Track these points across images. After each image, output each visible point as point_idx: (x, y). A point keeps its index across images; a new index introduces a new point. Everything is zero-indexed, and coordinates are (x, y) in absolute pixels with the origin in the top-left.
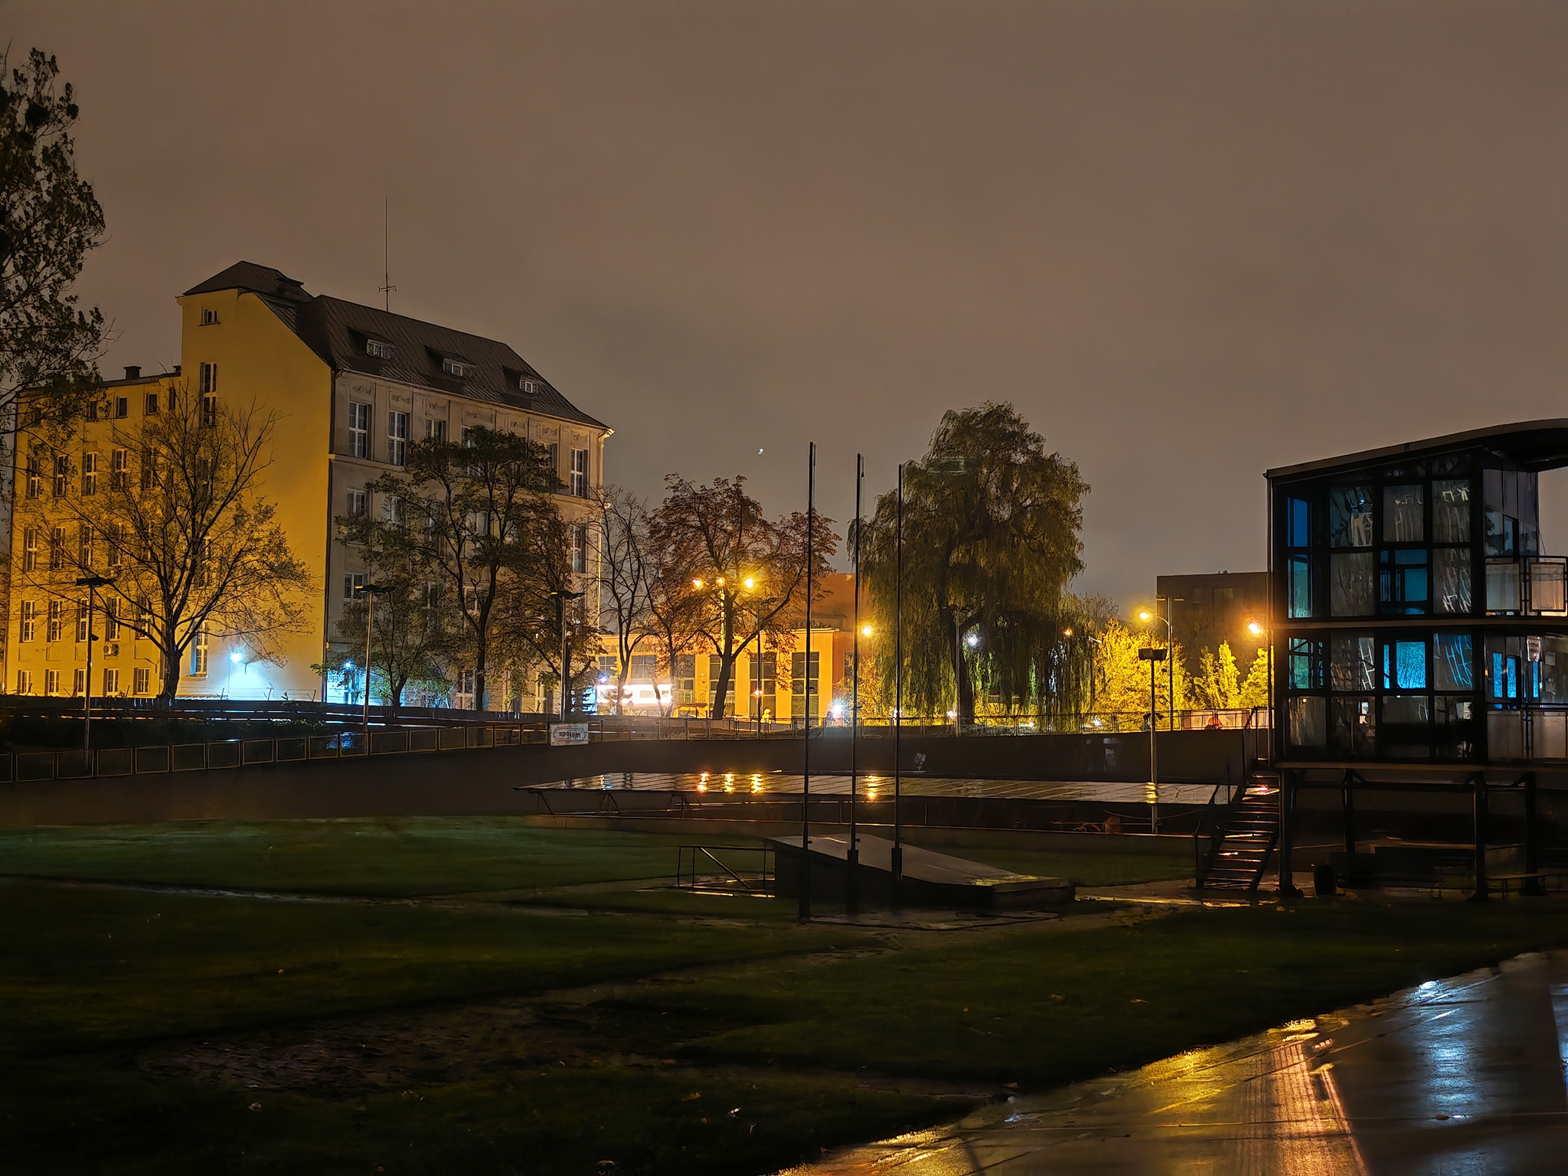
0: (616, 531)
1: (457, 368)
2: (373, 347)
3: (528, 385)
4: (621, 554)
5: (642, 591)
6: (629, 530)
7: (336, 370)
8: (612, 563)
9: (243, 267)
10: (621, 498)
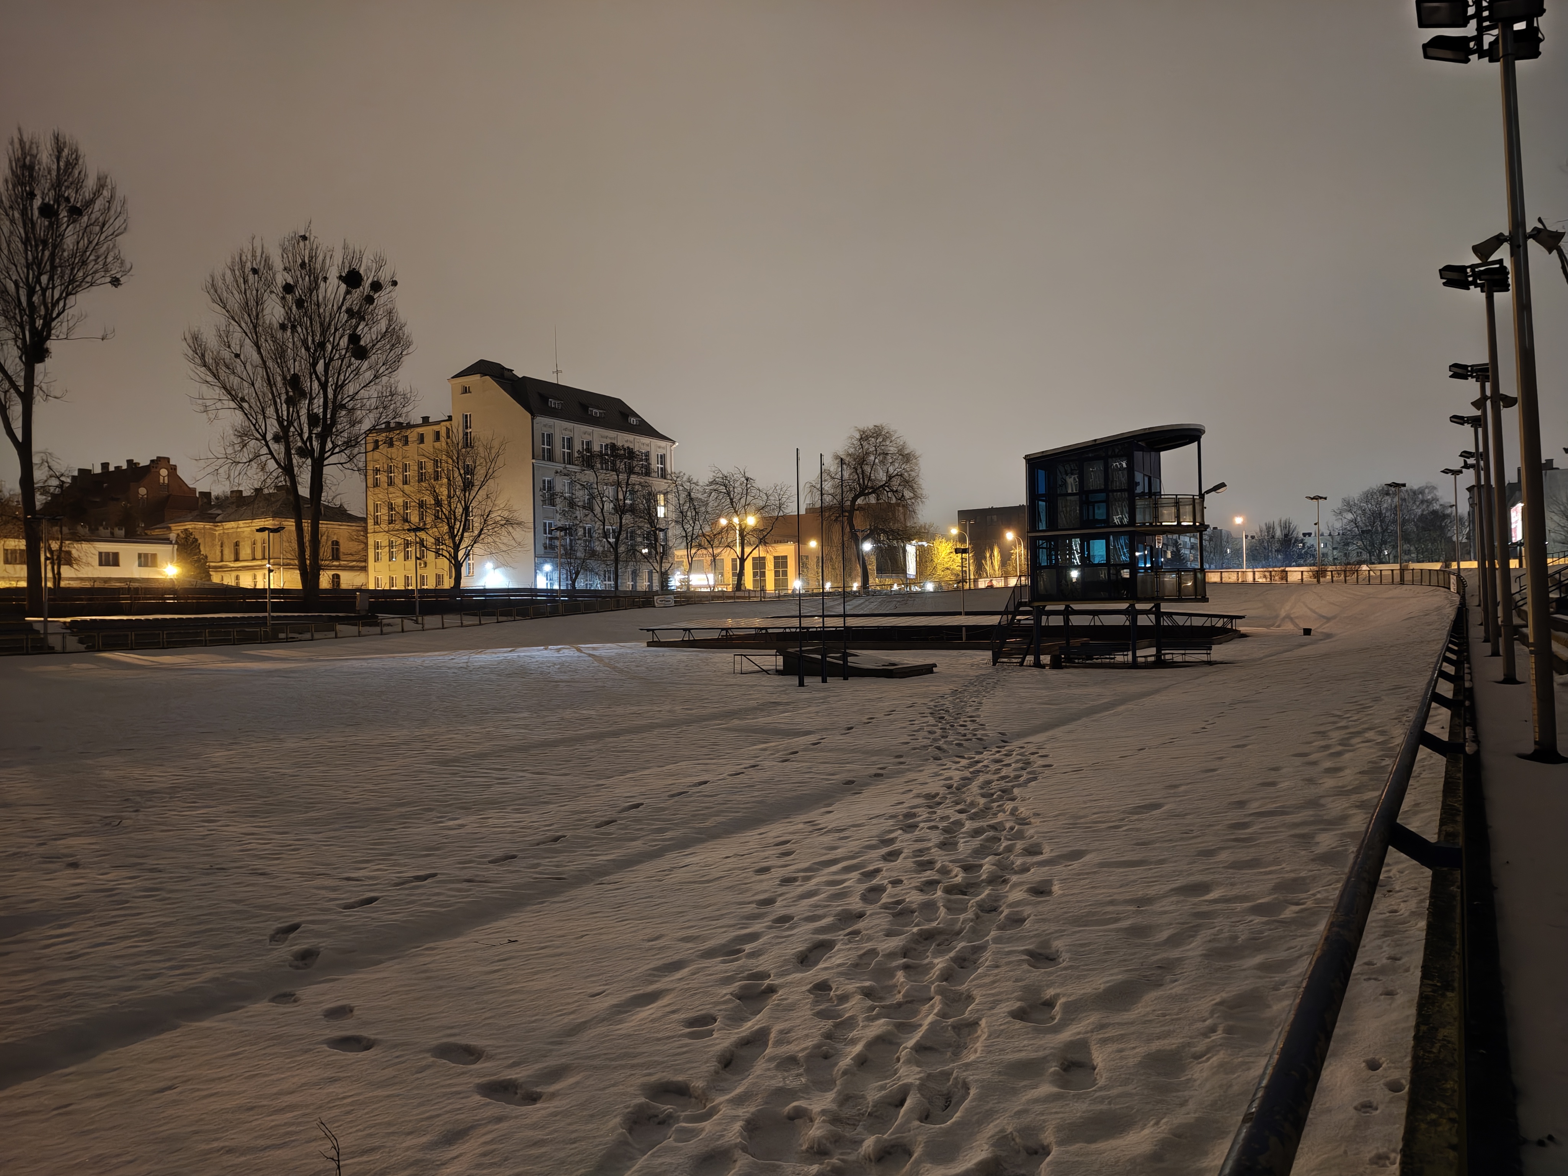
0: (683, 495)
1: (596, 412)
2: (552, 403)
3: (633, 421)
4: (686, 507)
5: (697, 527)
6: (690, 495)
7: (533, 416)
8: (682, 512)
9: (482, 362)
10: (685, 479)
